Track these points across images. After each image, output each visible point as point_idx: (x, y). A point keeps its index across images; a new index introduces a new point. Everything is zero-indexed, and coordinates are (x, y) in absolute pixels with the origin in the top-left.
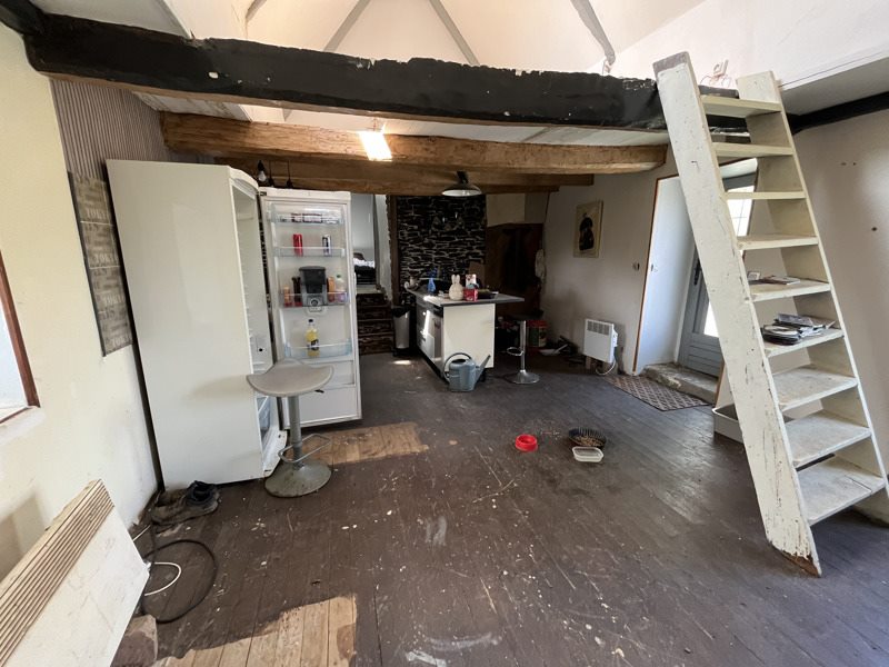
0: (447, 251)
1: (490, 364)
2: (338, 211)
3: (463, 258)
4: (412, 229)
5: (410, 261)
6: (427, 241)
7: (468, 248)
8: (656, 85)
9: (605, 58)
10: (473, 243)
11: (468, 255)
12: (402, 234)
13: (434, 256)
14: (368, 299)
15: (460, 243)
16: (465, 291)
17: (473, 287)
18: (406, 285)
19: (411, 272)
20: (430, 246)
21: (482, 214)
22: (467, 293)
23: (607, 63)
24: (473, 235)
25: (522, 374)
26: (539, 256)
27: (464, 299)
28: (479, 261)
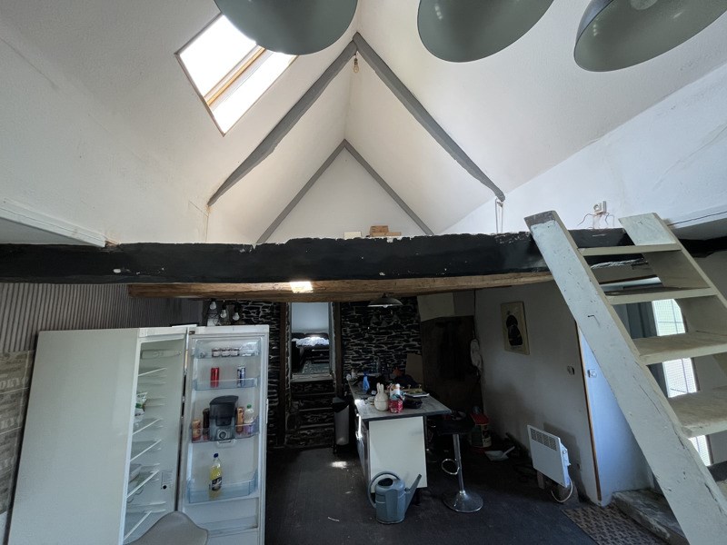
0: (386, 344)
1: (423, 483)
2: (253, 343)
3: (400, 350)
4: (354, 327)
5: (352, 354)
6: (367, 335)
7: (405, 341)
8: (531, 236)
9: (496, 197)
10: (409, 336)
11: (404, 346)
12: (345, 331)
13: (374, 349)
14: (319, 386)
15: (396, 336)
16: (389, 401)
17: (395, 398)
18: (348, 377)
19: (353, 365)
20: (370, 340)
21: (416, 310)
22: (392, 404)
23: (499, 201)
24: (409, 328)
25: (461, 498)
26: (474, 345)
27: (388, 410)
28: (416, 353)
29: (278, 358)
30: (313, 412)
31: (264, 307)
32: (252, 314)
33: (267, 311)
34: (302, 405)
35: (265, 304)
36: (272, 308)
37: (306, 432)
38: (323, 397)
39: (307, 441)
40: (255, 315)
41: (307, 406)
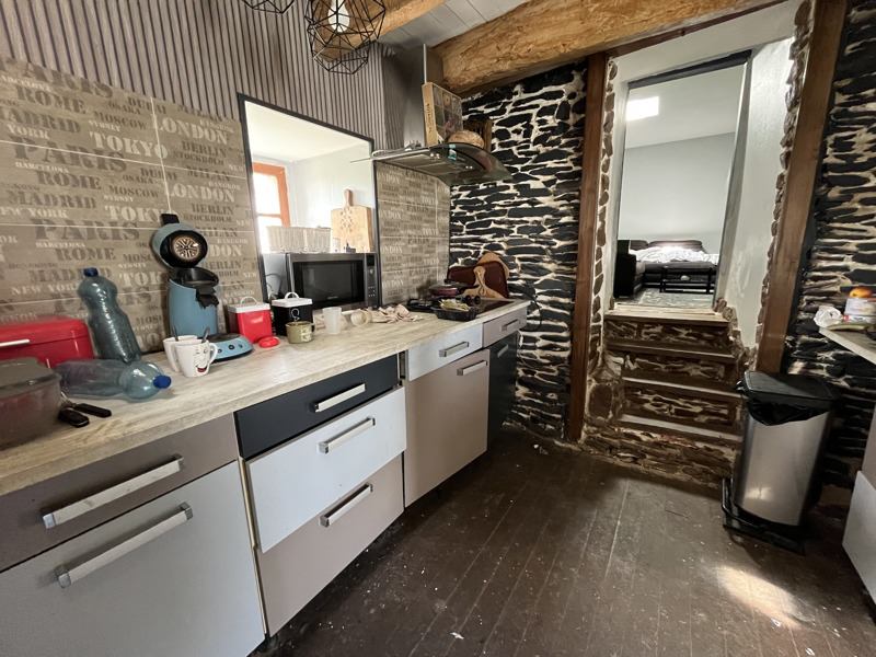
29: (574, 247)
30: (660, 390)
31: (542, 112)
32: (514, 137)
33: (552, 121)
34: (633, 367)
35: (543, 103)
36: (564, 111)
37: (638, 433)
38: (695, 360)
39: (639, 454)
40: (519, 138)
41: (645, 372)
